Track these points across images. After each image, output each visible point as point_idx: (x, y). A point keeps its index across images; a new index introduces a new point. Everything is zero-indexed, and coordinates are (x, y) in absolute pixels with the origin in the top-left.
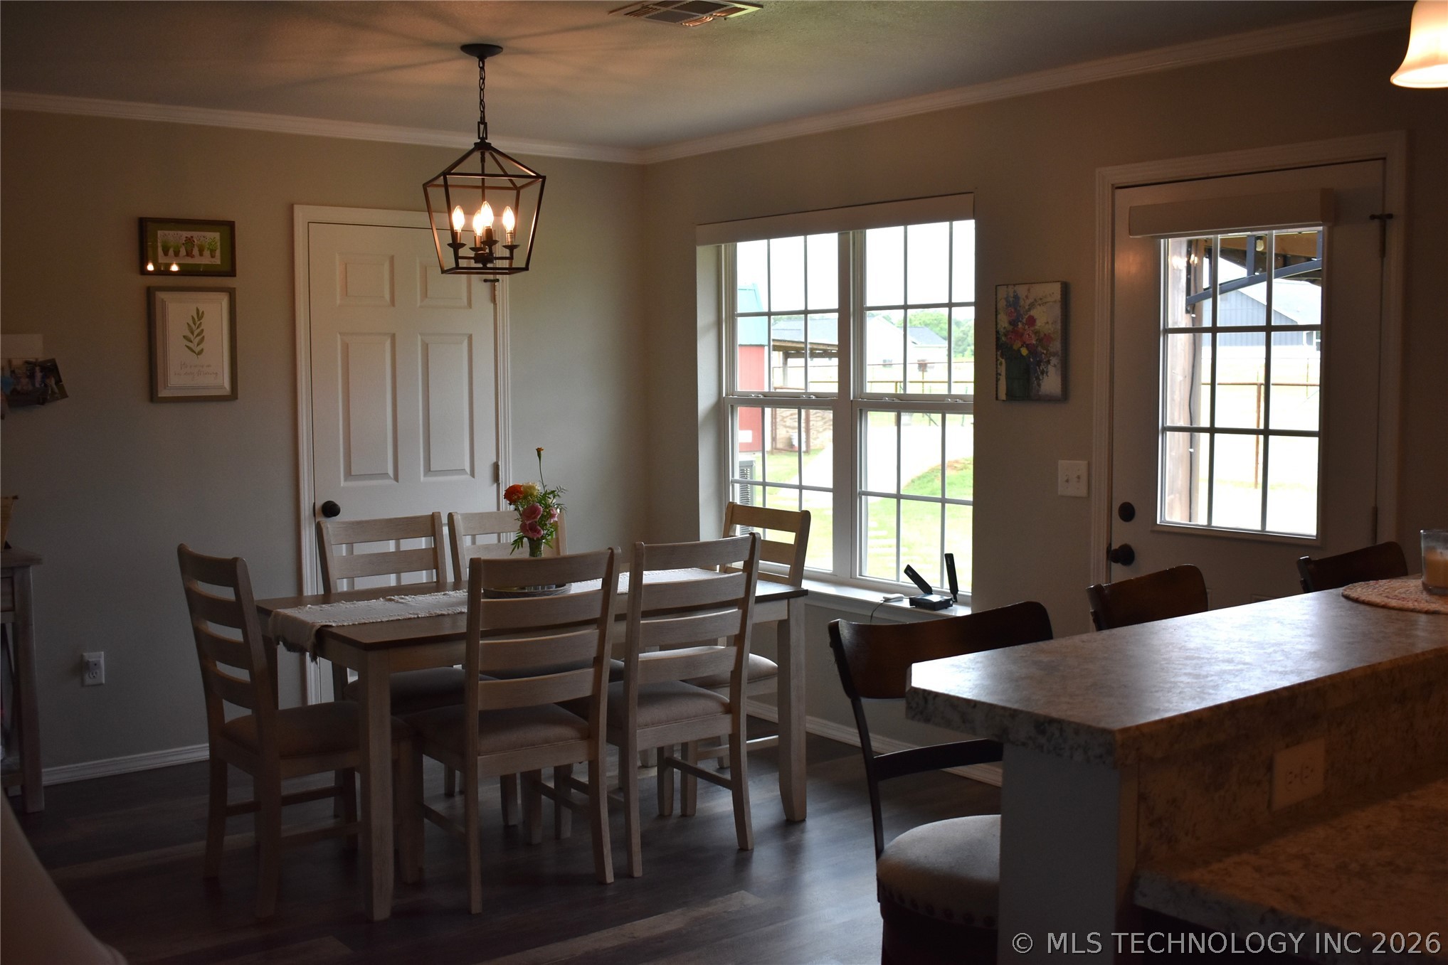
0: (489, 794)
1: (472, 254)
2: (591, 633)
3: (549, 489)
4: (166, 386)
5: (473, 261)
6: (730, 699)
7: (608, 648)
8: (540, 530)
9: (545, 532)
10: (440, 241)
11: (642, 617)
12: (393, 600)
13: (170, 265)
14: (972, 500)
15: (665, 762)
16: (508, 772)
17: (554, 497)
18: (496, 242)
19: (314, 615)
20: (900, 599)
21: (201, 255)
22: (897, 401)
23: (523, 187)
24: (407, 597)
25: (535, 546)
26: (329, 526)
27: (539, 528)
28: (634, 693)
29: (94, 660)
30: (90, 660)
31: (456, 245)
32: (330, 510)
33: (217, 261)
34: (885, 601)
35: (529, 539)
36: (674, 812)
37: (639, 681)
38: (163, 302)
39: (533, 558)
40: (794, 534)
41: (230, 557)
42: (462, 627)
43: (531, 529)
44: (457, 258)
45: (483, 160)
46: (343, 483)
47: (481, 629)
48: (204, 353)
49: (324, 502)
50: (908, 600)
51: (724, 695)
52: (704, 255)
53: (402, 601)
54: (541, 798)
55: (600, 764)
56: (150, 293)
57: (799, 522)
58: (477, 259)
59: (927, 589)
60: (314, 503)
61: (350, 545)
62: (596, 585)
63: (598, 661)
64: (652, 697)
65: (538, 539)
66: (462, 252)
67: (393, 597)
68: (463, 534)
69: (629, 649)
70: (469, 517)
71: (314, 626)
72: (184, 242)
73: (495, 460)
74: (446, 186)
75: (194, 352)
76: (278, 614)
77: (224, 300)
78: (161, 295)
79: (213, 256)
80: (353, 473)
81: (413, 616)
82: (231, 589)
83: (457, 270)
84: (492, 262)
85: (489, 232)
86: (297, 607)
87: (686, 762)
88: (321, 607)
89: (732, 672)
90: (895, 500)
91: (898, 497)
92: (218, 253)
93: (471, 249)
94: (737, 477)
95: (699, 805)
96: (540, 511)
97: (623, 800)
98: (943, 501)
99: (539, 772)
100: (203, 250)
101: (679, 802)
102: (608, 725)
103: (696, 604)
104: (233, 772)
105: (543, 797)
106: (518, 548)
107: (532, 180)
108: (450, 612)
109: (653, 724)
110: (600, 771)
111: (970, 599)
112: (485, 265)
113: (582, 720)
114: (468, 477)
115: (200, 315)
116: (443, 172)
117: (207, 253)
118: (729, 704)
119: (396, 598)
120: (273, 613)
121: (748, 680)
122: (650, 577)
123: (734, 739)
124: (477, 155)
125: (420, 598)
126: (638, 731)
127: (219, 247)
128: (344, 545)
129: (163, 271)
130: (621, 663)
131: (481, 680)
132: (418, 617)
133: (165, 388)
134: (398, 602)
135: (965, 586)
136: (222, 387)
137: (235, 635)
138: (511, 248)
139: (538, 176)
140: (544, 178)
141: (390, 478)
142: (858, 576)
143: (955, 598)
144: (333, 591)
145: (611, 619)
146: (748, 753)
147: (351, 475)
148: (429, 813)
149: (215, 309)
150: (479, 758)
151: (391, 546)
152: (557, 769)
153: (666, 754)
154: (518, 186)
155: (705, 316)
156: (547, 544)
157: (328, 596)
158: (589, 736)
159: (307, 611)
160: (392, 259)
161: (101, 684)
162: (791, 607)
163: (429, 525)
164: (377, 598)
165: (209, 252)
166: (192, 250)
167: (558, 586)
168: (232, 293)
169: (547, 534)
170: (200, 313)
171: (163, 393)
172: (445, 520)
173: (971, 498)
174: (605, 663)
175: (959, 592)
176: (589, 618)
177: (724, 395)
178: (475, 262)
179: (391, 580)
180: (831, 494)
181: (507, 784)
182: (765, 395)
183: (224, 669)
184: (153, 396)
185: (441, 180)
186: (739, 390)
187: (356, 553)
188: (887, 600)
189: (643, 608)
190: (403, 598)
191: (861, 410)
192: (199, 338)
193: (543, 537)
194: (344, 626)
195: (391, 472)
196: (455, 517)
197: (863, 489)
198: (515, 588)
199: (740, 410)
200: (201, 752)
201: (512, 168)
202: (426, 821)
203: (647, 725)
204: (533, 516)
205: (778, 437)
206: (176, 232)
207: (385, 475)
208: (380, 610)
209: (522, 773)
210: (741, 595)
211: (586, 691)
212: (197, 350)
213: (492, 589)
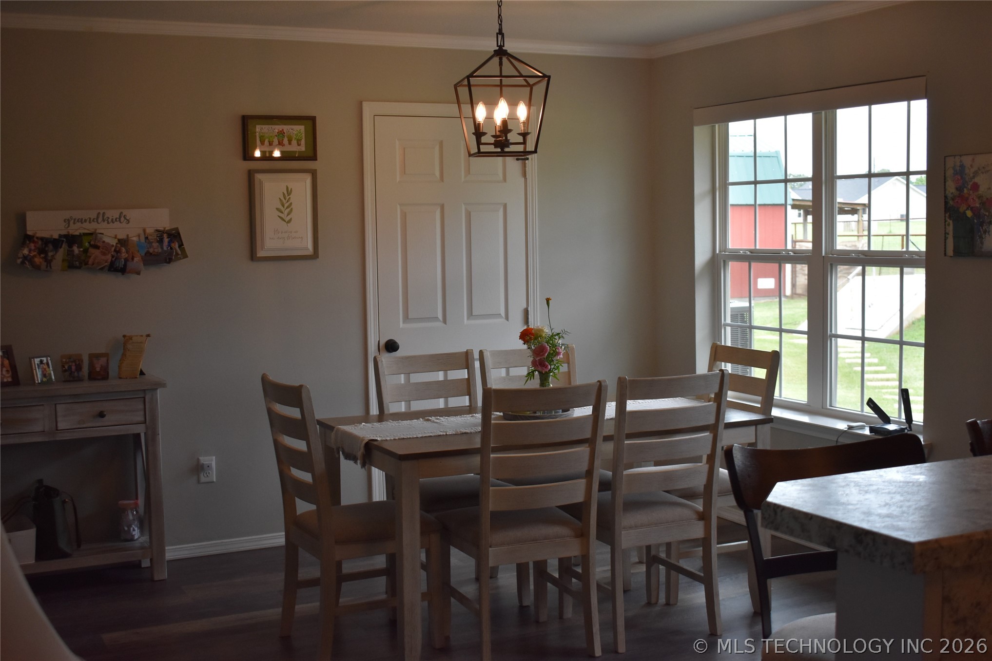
0: (508, 580)
1: (492, 140)
2: (583, 450)
3: (556, 331)
4: (262, 248)
5: (493, 146)
6: (703, 509)
7: (597, 463)
8: (547, 366)
9: (552, 367)
10: (468, 130)
11: (626, 438)
12: (430, 420)
13: (271, 152)
14: (924, 342)
15: (651, 559)
16: (523, 561)
17: (559, 339)
18: (510, 131)
19: (365, 432)
20: (862, 428)
21: (290, 143)
22: (862, 257)
23: (535, 84)
24: (441, 418)
25: (544, 378)
26: (383, 360)
27: (547, 363)
28: (619, 502)
29: (207, 463)
30: (204, 463)
31: (478, 132)
32: (391, 346)
33: (303, 148)
34: (848, 429)
35: (539, 372)
36: (660, 601)
37: (624, 491)
38: (261, 183)
39: (542, 388)
40: (766, 370)
41: (297, 384)
42: (477, 443)
43: (540, 364)
44: (479, 143)
45: (501, 64)
46: (401, 325)
47: (492, 445)
48: (292, 222)
49: (387, 340)
50: (868, 428)
51: (699, 505)
52: (700, 134)
53: (437, 421)
54: (547, 585)
55: (591, 558)
56: (251, 174)
57: (772, 361)
58: (496, 144)
59: (886, 419)
60: (379, 341)
61: (408, 374)
62: (587, 411)
63: (589, 474)
64: (634, 505)
65: (546, 372)
66: (484, 139)
67: (430, 418)
68: (491, 367)
69: (616, 464)
70: (496, 354)
71: (364, 440)
72: (277, 134)
73: (526, 307)
74: (469, 86)
75: (285, 221)
76: (338, 430)
77: (308, 179)
78: (259, 177)
79: (299, 145)
80: (409, 318)
81: (442, 433)
82: (298, 410)
83: (480, 154)
84: (508, 147)
85: (505, 122)
86: (354, 424)
87: (669, 560)
88: (373, 425)
89: (704, 485)
90: (861, 341)
91: (863, 339)
92: (303, 142)
93: (493, 136)
94: (729, 321)
95: (681, 596)
96: (547, 350)
97: (610, 588)
98: (901, 343)
99: (545, 562)
100: (292, 140)
101: (664, 593)
102: (598, 525)
103: (672, 428)
104: (304, 555)
105: (549, 584)
106: (530, 379)
107: (541, 79)
108: (472, 431)
109: (636, 527)
110: (591, 564)
111: (922, 428)
112: (502, 149)
113: (576, 521)
114: (503, 320)
115: (289, 192)
116: (467, 76)
117: (294, 142)
118: (703, 512)
119: (433, 418)
120: (335, 429)
121: (719, 493)
122: (633, 405)
123: (705, 543)
124: (496, 60)
125: (452, 419)
126: (623, 532)
127: (304, 137)
128: (402, 375)
129: (267, 157)
130: (610, 473)
131: (493, 486)
132: (446, 435)
133: (262, 250)
134: (433, 422)
135: (918, 417)
136: (307, 249)
137: (300, 445)
138: (524, 135)
139: (544, 76)
140: (549, 77)
141: (439, 320)
142: (828, 407)
143: (910, 427)
144: (386, 412)
145: (599, 439)
146: (718, 555)
147: (408, 319)
148: (455, 593)
149: (301, 185)
150: (490, 549)
151: (440, 376)
152: (561, 560)
153: (653, 553)
154: (531, 84)
155: (701, 185)
156: (555, 376)
157: (382, 417)
158: (582, 534)
159: (361, 428)
160: (441, 144)
161: (213, 482)
162: (758, 432)
163: (464, 360)
164: (418, 418)
165: (296, 142)
166: (283, 140)
167: (564, 411)
168: (314, 174)
169: (554, 368)
170: (289, 190)
171: (260, 254)
172: (476, 355)
173: (922, 341)
174: (595, 474)
175: (913, 422)
176: (581, 438)
177: (717, 252)
178: (495, 147)
179: (441, 403)
180: (806, 336)
181: (522, 570)
182: (751, 251)
183: (298, 473)
184: (253, 256)
185: (466, 82)
186: (730, 248)
187: (412, 381)
188: (850, 428)
189: (627, 431)
190: (438, 419)
191: (831, 265)
192: (288, 210)
193: (550, 371)
194: (387, 440)
195: (440, 316)
196: (485, 354)
197: (833, 333)
198: (529, 413)
199: (731, 265)
200: (278, 539)
201: (526, 70)
202: (452, 599)
203: (631, 528)
204: (542, 354)
205: (798, 283)
206: (270, 126)
207: (436, 319)
208: (419, 428)
209: (534, 562)
210: (712, 421)
211: (579, 498)
212: (287, 219)
213: (510, 413)
